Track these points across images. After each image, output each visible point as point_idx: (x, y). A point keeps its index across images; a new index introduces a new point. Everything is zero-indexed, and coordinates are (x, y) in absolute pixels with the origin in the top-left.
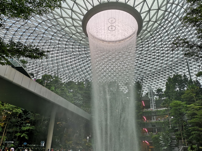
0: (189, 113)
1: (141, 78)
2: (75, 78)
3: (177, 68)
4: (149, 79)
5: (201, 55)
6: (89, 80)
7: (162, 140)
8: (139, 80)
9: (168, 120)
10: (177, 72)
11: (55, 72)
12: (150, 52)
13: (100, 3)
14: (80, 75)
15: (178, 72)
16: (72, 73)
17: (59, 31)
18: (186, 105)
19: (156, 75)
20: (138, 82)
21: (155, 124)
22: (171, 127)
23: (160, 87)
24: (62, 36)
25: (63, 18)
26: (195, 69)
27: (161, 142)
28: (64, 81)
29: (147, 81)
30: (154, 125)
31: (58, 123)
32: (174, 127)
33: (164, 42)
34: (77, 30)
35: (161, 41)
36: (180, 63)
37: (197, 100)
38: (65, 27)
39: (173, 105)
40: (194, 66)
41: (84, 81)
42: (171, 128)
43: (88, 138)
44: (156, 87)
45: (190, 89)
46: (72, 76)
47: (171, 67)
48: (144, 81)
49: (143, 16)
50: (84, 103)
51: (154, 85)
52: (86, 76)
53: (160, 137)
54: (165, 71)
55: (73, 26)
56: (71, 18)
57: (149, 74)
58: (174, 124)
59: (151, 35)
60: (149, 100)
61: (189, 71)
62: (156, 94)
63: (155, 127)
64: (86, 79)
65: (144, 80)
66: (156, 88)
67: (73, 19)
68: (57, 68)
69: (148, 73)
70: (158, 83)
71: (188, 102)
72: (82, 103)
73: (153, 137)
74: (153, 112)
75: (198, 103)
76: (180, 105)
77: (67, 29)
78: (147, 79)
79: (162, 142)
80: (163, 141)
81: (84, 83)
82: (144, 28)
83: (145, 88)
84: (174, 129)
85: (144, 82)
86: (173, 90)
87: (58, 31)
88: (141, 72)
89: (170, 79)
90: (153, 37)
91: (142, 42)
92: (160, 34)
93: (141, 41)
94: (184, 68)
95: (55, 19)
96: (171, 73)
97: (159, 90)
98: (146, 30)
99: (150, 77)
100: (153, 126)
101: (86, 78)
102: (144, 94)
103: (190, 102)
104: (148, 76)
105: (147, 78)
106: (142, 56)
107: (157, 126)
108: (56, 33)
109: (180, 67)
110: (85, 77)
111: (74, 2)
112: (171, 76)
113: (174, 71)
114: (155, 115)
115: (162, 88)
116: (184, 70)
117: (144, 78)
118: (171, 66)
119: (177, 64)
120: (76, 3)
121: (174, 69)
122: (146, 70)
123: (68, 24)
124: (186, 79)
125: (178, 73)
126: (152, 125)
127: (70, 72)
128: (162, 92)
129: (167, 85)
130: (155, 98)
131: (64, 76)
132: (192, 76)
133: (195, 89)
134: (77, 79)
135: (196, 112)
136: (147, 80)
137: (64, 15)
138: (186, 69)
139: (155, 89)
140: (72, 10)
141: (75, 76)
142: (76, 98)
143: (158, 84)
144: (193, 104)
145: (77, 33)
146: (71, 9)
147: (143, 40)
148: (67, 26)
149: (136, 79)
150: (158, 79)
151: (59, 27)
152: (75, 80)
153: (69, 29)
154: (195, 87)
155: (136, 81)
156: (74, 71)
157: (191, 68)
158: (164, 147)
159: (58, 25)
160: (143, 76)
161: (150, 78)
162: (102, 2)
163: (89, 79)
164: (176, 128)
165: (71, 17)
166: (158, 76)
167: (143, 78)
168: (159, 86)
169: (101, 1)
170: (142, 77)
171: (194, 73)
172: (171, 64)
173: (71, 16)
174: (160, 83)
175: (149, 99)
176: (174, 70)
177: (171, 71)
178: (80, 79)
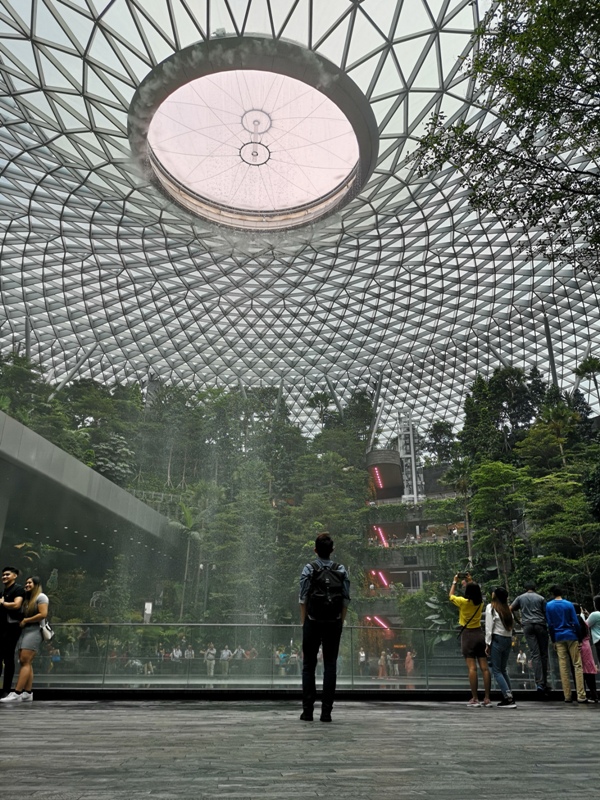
0: (537, 507)
1: (373, 380)
2: (103, 368)
3: (509, 345)
4: (406, 384)
5: (599, 297)
6: (164, 381)
7: (435, 612)
8: (364, 385)
9: (465, 538)
10: (509, 357)
11: (14, 340)
12: (409, 272)
13: (206, 38)
14: (128, 356)
15: (514, 358)
16: (93, 345)
17: (28, 151)
18: (529, 478)
19: (431, 367)
20: (364, 392)
21: (415, 554)
22: (474, 562)
23: (444, 418)
24: (43, 175)
25: (48, 92)
26: (573, 352)
27: (430, 617)
28: (57, 377)
29: (395, 392)
30: (412, 558)
31: (19, 546)
32: (485, 563)
33: (463, 234)
34: (107, 153)
35: (453, 228)
36: (520, 322)
37: (569, 460)
38: (57, 134)
39: (482, 477)
40: (572, 338)
41: (143, 385)
42: (471, 565)
43: (149, 607)
44: (429, 415)
45: (549, 420)
46: (92, 360)
47: (487, 339)
48: (383, 390)
49: (379, 111)
50: (138, 469)
51: (421, 409)
52: (150, 362)
53: (431, 599)
54: (464, 354)
55: (92, 129)
56: (82, 93)
57: (403, 363)
58: (484, 552)
59: (413, 198)
60: (398, 463)
61: (551, 358)
62: (428, 445)
63: (416, 563)
64: (152, 376)
65: (387, 386)
66: (431, 421)
67: (89, 100)
68: (23, 319)
69: (401, 357)
70: (437, 401)
71: (538, 469)
72: (131, 469)
73: (402, 601)
74: (412, 511)
75: (571, 472)
76: (507, 478)
77: (63, 143)
78: (398, 382)
79: (437, 616)
80: (441, 613)
81: (145, 391)
82: (385, 166)
83: (390, 418)
84: (483, 572)
85: (384, 396)
86: (490, 424)
87: (25, 151)
88: (375, 351)
89: (480, 386)
90: (419, 208)
91: (376, 226)
92: (446, 200)
93: (372, 220)
94: (533, 346)
95: (10, 95)
96: (487, 362)
97: (441, 429)
98: (391, 173)
99: (409, 374)
100: (407, 561)
101: (151, 370)
102: (383, 441)
103: (544, 468)
104: (400, 373)
105: (398, 377)
106: (380, 285)
107: (422, 561)
108: (17, 160)
109: (521, 339)
110: (147, 367)
111: (92, 23)
112: (487, 373)
113: (497, 356)
114: (417, 519)
115: (451, 420)
116: (535, 351)
117: (387, 380)
118: (486, 334)
119: (509, 328)
120: (104, 30)
121: (499, 345)
122: (395, 345)
123: (71, 124)
124: (539, 387)
125: (511, 362)
126: (405, 558)
127: (81, 343)
128: (451, 436)
129: (469, 407)
130: (425, 458)
131: (55, 358)
132: (562, 377)
133: (565, 422)
134: (115, 372)
135: (559, 500)
136: (395, 387)
137: (53, 79)
138: (541, 350)
139: (426, 426)
140: (84, 57)
141: (105, 358)
142: (103, 449)
143: (439, 406)
144: (555, 474)
145: (109, 162)
146: (83, 52)
147: (380, 217)
148: (63, 132)
149: (356, 383)
150: (438, 385)
151: (31, 133)
152: (106, 378)
153: (75, 143)
154: (565, 412)
155: (352, 392)
156: (98, 338)
157: (559, 345)
158: (441, 635)
159: (27, 125)
160: (381, 369)
161: (409, 380)
162: (212, 35)
163: (163, 377)
164: (489, 566)
165: (81, 90)
166: (440, 374)
167: (382, 379)
168: (442, 412)
169: (211, 31)
170: (378, 373)
171: (569, 364)
172: (488, 328)
173: (83, 87)
174: (445, 402)
175: (402, 462)
176: (498, 350)
177: (486, 356)
178: (127, 374)
